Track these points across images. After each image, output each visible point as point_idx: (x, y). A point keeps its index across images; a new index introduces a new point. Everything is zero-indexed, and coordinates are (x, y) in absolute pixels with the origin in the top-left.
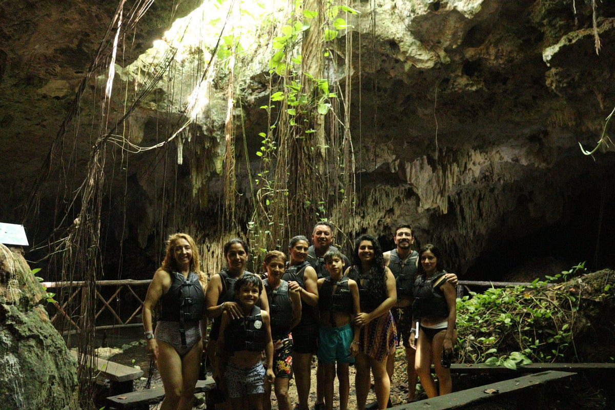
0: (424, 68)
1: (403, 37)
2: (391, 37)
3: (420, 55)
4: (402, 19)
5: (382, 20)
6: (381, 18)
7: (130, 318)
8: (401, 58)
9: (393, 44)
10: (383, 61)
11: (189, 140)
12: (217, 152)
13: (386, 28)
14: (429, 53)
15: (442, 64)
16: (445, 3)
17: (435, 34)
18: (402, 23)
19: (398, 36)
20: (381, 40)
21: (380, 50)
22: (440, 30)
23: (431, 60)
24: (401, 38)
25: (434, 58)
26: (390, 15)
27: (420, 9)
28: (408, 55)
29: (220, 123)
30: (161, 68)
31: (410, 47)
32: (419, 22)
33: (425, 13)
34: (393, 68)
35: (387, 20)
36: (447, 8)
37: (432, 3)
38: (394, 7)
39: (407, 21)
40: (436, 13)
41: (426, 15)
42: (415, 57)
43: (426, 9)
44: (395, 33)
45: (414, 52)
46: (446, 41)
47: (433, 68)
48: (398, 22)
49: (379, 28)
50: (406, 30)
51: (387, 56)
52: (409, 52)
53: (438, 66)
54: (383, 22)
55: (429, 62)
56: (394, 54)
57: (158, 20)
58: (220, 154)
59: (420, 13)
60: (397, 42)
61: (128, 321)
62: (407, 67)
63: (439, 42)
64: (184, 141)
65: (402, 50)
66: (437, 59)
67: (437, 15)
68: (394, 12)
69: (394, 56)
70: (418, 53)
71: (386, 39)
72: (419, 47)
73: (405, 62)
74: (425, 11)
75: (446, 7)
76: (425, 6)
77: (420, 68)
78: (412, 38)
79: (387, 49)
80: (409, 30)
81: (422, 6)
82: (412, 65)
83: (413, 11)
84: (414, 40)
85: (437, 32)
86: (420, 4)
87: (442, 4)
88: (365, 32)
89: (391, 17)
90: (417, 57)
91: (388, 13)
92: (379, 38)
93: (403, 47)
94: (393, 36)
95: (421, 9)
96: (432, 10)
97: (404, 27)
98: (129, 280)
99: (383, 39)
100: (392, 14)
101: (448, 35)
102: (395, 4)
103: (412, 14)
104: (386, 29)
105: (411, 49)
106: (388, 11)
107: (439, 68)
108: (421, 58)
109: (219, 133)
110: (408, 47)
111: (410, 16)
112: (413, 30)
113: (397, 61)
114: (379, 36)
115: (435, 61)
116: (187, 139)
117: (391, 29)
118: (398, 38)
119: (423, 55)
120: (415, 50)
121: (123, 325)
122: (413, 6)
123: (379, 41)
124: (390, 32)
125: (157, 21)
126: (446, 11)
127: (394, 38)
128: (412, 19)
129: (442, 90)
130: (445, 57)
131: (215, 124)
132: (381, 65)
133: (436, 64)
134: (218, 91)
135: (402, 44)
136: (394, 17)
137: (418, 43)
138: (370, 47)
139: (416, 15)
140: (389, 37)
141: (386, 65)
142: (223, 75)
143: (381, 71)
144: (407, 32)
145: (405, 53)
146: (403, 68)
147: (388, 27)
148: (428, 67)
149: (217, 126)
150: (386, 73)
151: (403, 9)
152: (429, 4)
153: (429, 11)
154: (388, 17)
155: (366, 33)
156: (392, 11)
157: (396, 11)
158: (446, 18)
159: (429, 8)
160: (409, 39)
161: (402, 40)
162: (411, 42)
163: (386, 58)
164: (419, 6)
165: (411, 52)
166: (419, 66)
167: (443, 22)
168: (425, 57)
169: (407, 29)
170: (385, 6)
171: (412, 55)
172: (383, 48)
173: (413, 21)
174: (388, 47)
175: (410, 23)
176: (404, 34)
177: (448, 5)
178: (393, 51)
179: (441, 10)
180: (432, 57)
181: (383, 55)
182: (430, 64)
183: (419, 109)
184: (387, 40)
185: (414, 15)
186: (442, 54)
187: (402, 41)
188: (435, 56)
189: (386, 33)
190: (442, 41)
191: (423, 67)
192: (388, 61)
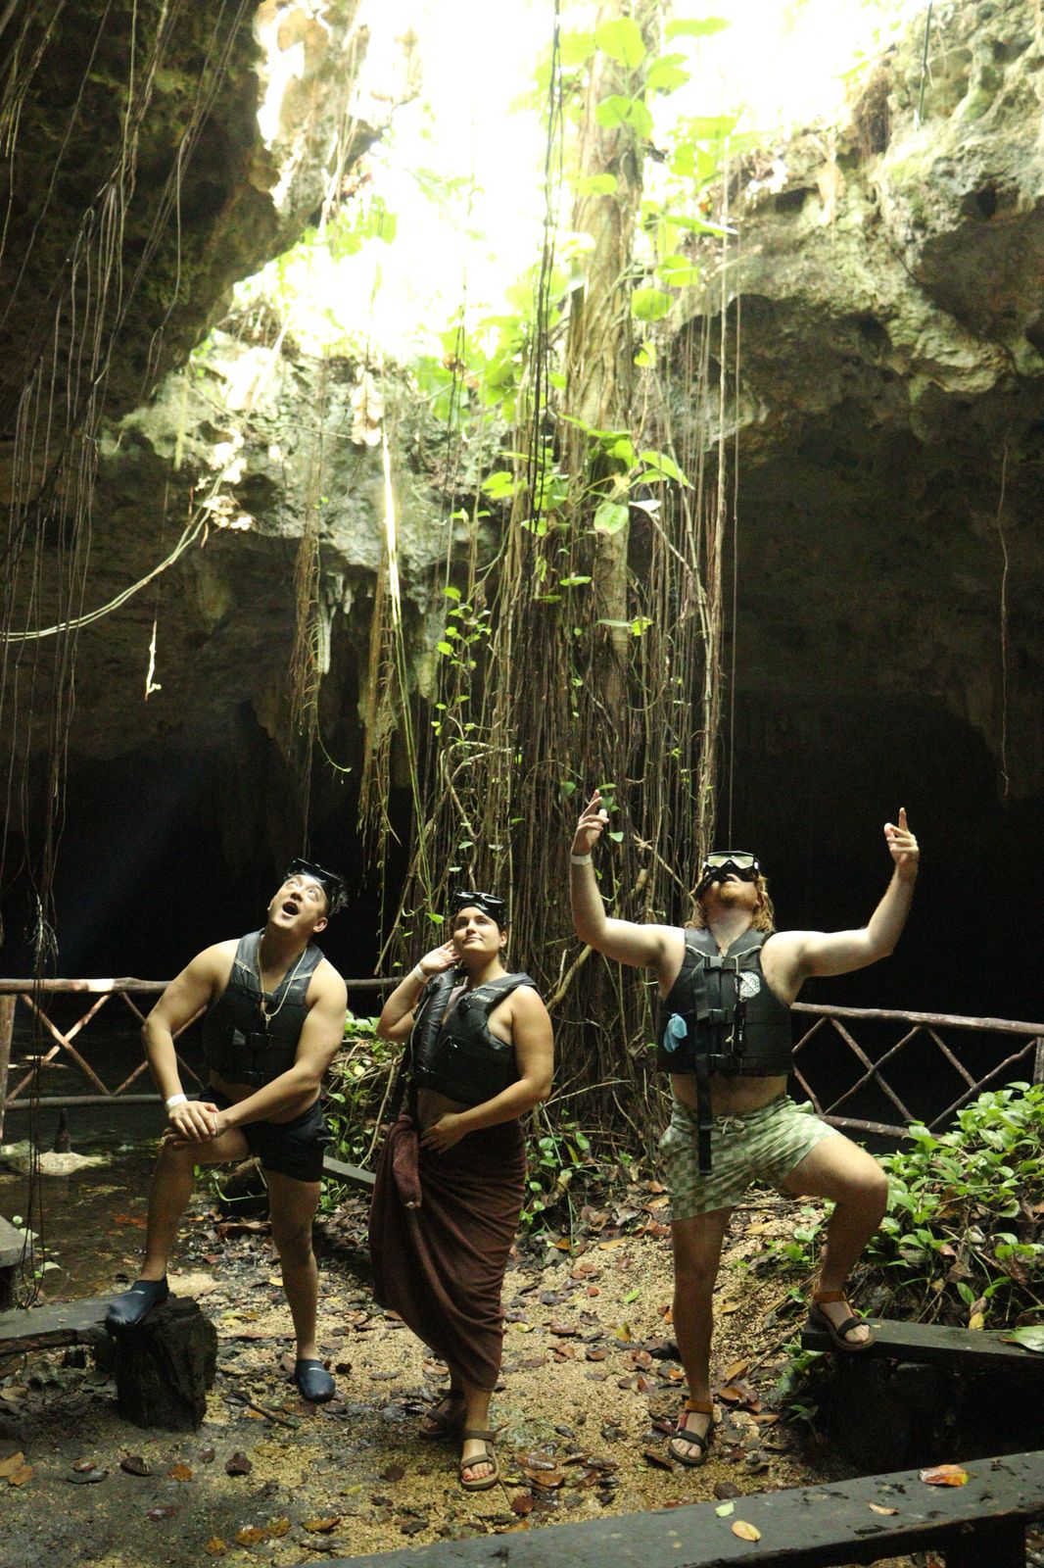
0: (966, 393)
1: (897, 303)
2: (862, 306)
3: (952, 354)
4: (897, 253)
5: (835, 258)
6: (833, 253)
7: (129, 1081)
8: (898, 366)
9: (871, 325)
10: (847, 377)
11: (347, 610)
12: (421, 641)
13: (845, 280)
14: (980, 348)
15: (1019, 376)
16: (1009, 191)
17: (996, 289)
18: (897, 265)
19: (882, 300)
20: (833, 316)
21: (833, 345)
22: (1008, 278)
23: (987, 367)
24: (892, 306)
25: (996, 360)
26: (859, 244)
27: (938, 218)
28: (915, 355)
29: (423, 564)
30: (267, 420)
31: (920, 331)
32: (943, 257)
33: (954, 228)
34: (878, 398)
35: (851, 258)
36: (1020, 208)
37: (969, 195)
38: (876, 219)
39: (911, 257)
40: (988, 225)
41: (957, 232)
42: (939, 360)
43: (955, 216)
44: (872, 292)
45: (932, 346)
46: (1030, 309)
47: (995, 391)
48: (887, 263)
49: (827, 281)
50: (909, 285)
51: (858, 362)
52: (919, 346)
53: (1010, 384)
54: (840, 263)
55: (982, 374)
56: (876, 357)
57: (162, 287)
58: (429, 647)
59: (939, 229)
60: (879, 319)
61: (123, 1086)
62: (916, 388)
63: (1010, 314)
64: (334, 611)
65: (896, 342)
66: (1003, 364)
67: (994, 230)
68: (874, 233)
69: (878, 362)
70: (947, 349)
71: (848, 311)
72: (948, 330)
73: (910, 376)
74: (953, 222)
75: (1014, 202)
76: (953, 204)
77: (955, 393)
78: (928, 304)
79: (852, 342)
80: (918, 285)
81: (942, 206)
82: (932, 384)
83: (920, 224)
84: (932, 312)
85: (1001, 281)
86: (937, 202)
87: (1002, 195)
88: (784, 294)
89: (863, 247)
90: (944, 360)
91: (856, 236)
92: (826, 310)
93: (898, 333)
94: (868, 303)
95: (942, 217)
96: (973, 216)
97: (904, 274)
98: (128, 979)
99: (837, 313)
100: (868, 239)
101: (1032, 290)
102: (879, 208)
103: (918, 235)
104: (848, 284)
105: (922, 338)
106: (854, 232)
107: (1016, 392)
108: (953, 362)
109: (422, 589)
110: (914, 334)
111: (913, 241)
112: (929, 281)
113: (888, 376)
114: (826, 304)
115: (998, 371)
116: (340, 608)
117: (860, 282)
118: (882, 307)
119: (962, 354)
120: (936, 341)
121: (108, 1098)
122: (919, 209)
123: (827, 318)
124: (857, 291)
125: (158, 290)
126: (1019, 217)
127: (869, 308)
128: (921, 247)
129: (1029, 457)
130: (1028, 357)
131: (413, 566)
132: (843, 390)
133: (1001, 380)
134: (422, 477)
135: (895, 323)
136: (873, 249)
137: (947, 320)
138: (804, 337)
139: (928, 236)
140: (856, 305)
141: (859, 390)
142: (439, 437)
143: (846, 408)
144: (911, 289)
145: (906, 349)
146: (905, 394)
147: (855, 276)
148: (978, 387)
149: (417, 570)
150: (863, 412)
151: (895, 220)
152: (963, 197)
153: (964, 219)
154: (854, 247)
155: (787, 299)
156: (869, 232)
157: (882, 230)
158: (1023, 238)
159: (963, 212)
160: (916, 310)
161: (894, 311)
162: (923, 317)
163: (855, 370)
164: (936, 208)
165: (925, 346)
166: (951, 386)
167: (1014, 249)
168: (966, 359)
169: (913, 281)
170: (848, 217)
171: (929, 356)
172: (842, 339)
173: (924, 254)
174: (855, 335)
175: (919, 261)
176: (900, 295)
177: (1021, 196)
178: (873, 347)
179: (1001, 214)
180: (989, 358)
181: (846, 360)
182: (984, 381)
183: (974, 514)
184: (851, 315)
185: (923, 236)
186: (1021, 348)
187: (897, 316)
188: (999, 353)
189: (845, 295)
190: (1018, 309)
191: (962, 389)
192: (861, 379)
